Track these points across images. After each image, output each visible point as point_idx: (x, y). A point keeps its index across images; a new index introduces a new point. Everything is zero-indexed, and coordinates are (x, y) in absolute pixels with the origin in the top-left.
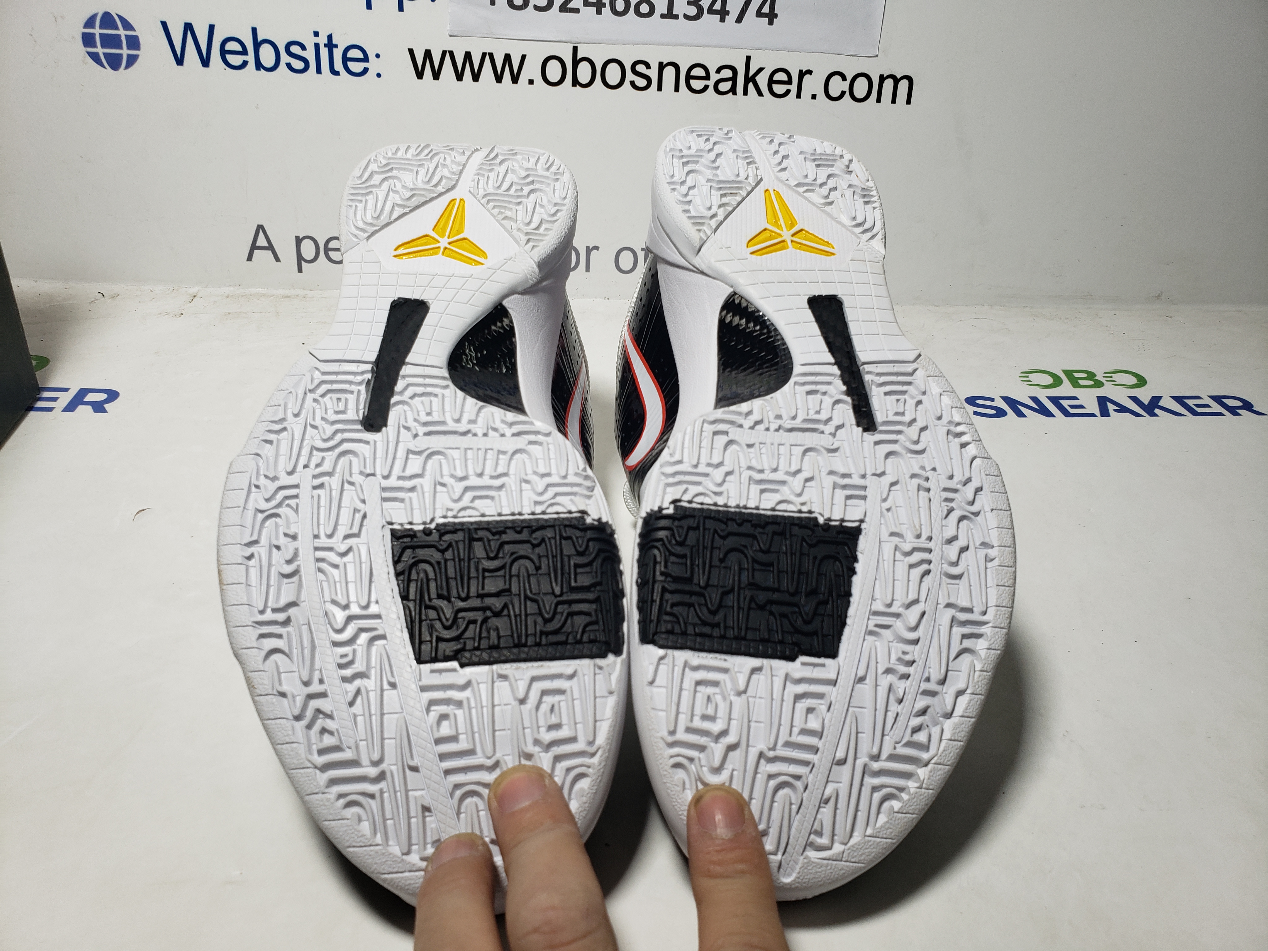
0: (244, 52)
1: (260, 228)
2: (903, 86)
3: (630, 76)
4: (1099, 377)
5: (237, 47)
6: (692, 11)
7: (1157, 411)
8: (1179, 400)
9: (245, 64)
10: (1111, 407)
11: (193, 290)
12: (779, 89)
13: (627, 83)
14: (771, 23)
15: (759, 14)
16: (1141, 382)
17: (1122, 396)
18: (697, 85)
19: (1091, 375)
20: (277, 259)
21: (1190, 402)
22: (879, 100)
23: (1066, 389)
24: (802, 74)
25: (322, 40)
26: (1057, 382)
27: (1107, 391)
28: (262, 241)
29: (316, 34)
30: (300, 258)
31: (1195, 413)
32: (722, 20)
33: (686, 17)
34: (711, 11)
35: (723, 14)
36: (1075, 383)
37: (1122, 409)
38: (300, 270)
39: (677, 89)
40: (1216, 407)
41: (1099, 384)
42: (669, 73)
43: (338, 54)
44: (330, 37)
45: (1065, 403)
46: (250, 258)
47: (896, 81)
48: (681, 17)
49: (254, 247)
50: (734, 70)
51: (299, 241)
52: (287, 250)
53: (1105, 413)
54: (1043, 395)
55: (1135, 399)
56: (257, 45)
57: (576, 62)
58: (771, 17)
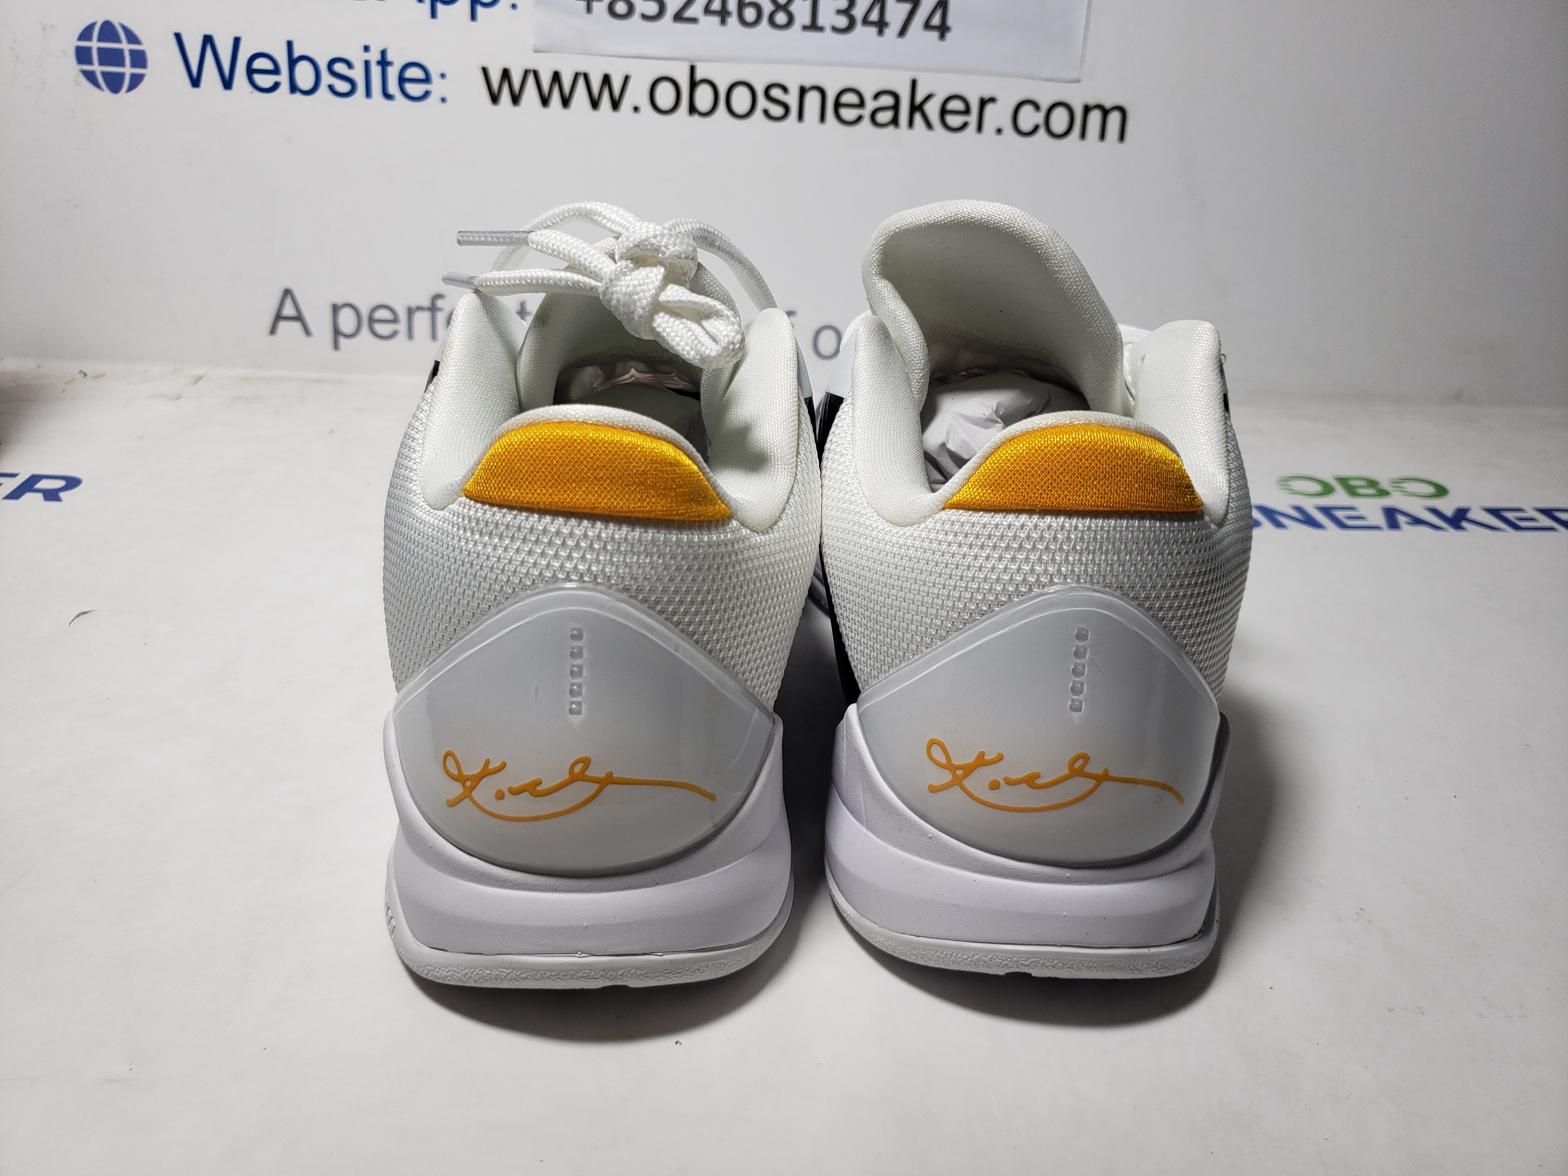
0: (276, 71)
1: (287, 292)
2: (1114, 118)
3: (762, 103)
4: (1384, 485)
5: (268, 65)
6: (843, 22)
7: (1465, 524)
8: (1495, 512)
9: (276, 86)
10: (1401, 519)
11: (199, 372)
12: (954, 121)
13: (758, 112)
14: (942, 37)
15: (927, 26)
16: (1441, 491)
17: (1417, 508)
18: (848, 114)
19: (1372, 483)
20: (307, 332)
21: (1510, 516)
22: (1083, 135)
23: (1340, 498)
24: (983, 103)
25: (374, 56)
26: (1328, 489)
27: (1396, 500)
28: (289, 310)
29: (366, 49)
30: (337, 332)
31: (1516, 527)
32: (881, 32)
33: (835, 29)
34: (866, 21)
35: (881, 25)
36: (1352, 491)
37: (1417, 521)
38: (336, 346)
39: (823, 118)
40: (1545, 521)
41: (1383, 493)
42: (812, 99)
43: (393, 73)
44: (383, 53)
45: (1340, 514)
46: (273, 331)
47: (1105, 112)
48: (828, 30)
49: (279, 317)
50: (896, 97)
51: (336, 309)
52: (320, 321)
53: (1393, 525)
54: (1310, 505)
55: (1435, 511)
56: (293, 62)
57: (694, 84)
58: (943, 30)
